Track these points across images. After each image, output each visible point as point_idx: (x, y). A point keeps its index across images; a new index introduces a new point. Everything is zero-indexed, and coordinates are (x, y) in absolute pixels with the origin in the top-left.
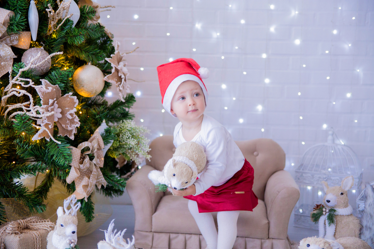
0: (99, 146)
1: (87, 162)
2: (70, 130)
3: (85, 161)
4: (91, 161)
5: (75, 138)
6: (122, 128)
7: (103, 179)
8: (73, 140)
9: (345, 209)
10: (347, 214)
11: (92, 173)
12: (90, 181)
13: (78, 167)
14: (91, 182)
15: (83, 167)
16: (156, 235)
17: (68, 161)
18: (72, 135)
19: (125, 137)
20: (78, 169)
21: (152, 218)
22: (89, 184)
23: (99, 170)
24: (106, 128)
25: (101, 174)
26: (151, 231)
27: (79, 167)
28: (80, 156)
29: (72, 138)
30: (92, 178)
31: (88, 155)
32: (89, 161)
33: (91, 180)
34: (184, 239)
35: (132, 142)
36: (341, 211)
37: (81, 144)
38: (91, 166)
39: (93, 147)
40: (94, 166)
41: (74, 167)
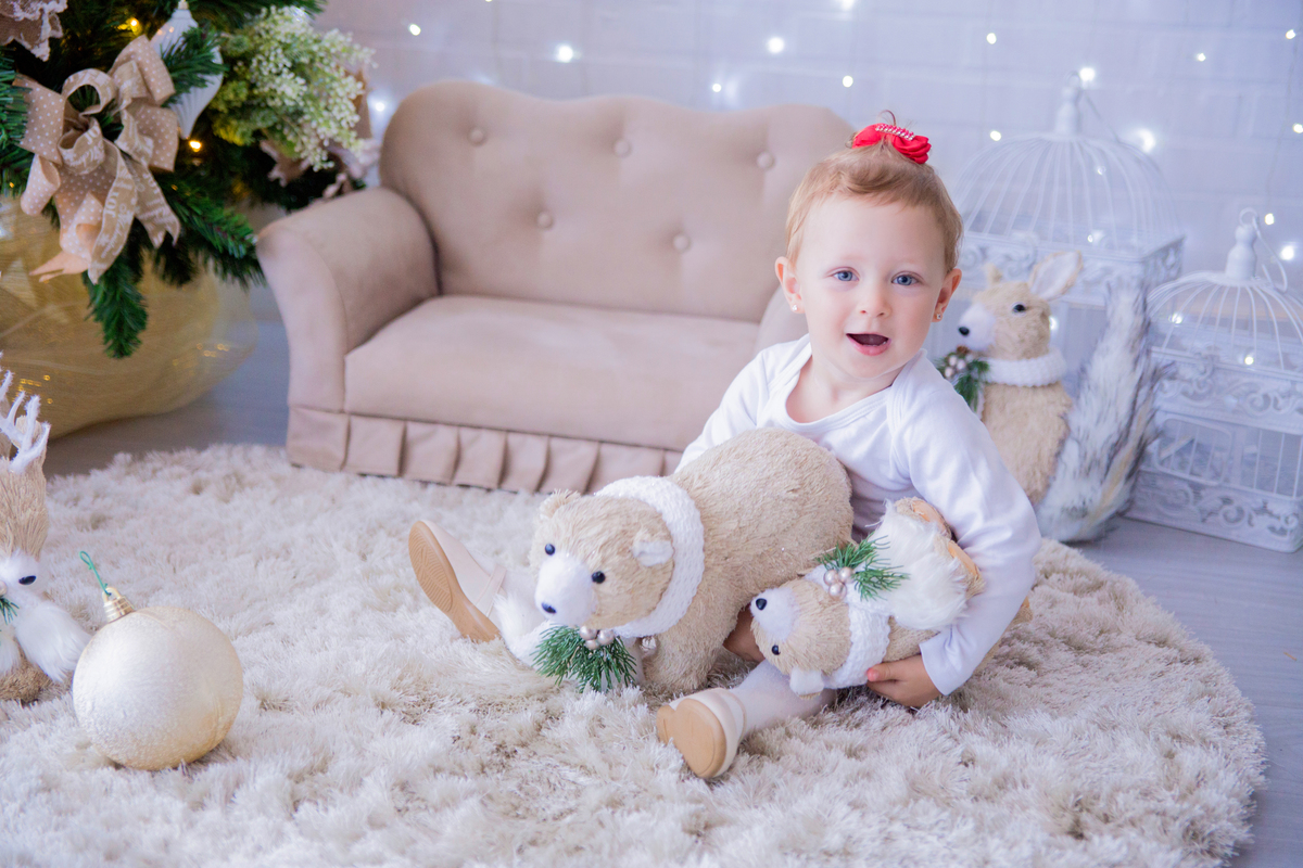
0: (149, 91)
1: (90, 141)
2: (22, 19)
3: (85, 140)
4: (109, 143)
5: (53, 55)
6: (265, 36)
7: (166, 209)
8: (45, 59)
9: (1024, 363)
11: (115, 184)
12: (105, 212)
13: (56, 158)
14: (108, 216)
15: (76, 159)
16: (360, 425)
17: (8, 131)
18: (42, 42)
19: (267, 68)
20: (56, 165)
21: (343, 366)
22: (100, 223)
23: (149, 176)
24: (186, 29)
25: (158, 190)
26: (342, 412)
27: (62, 157)
28: (60, 120)
29: (43, 52)
30: (113, 201)
31: (95, 116)
32: (101, 140)
33: (111, 207)
34: (452, 444)
36: (1004, 370)
37: (71, 78)
38: (111, 159)
39: (117, 92)
40: (121, 162)
41: (42, 159)
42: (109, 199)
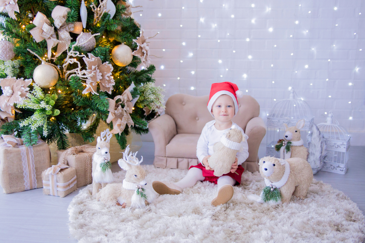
0: (129, 99)
1: (119, 109)
2: (108, 87)
4: (123, 109)
6: (146, 88)
7: (132, 121)
8: (111, 94)
9: (298, 141)
10: (299, 145)
11: (124, 116)
12: (122, 122)
13: (114, 112)
14: (123, 122)
15: (117, 112)
16: (169, 159)
17: (106, 108)
18: (110, 91)
19: (147, 94)
21: (165, 148)
22: (121, 124)
23: (129, 115)
24: (134, 87)
25: (130, 117)
26: (165, 157)
27: (115, 112)
28: (115, 105)
29: (110, 93)
31: (121, 104)
32: (121, 108)
34: (187, 162)
35: (152, 97)
36: (294, 143)
37: (116, 97)
38: (123, 112)
39: (124, 99)
40: (125, 112)
41: (111, 112)
42: (123, 119)
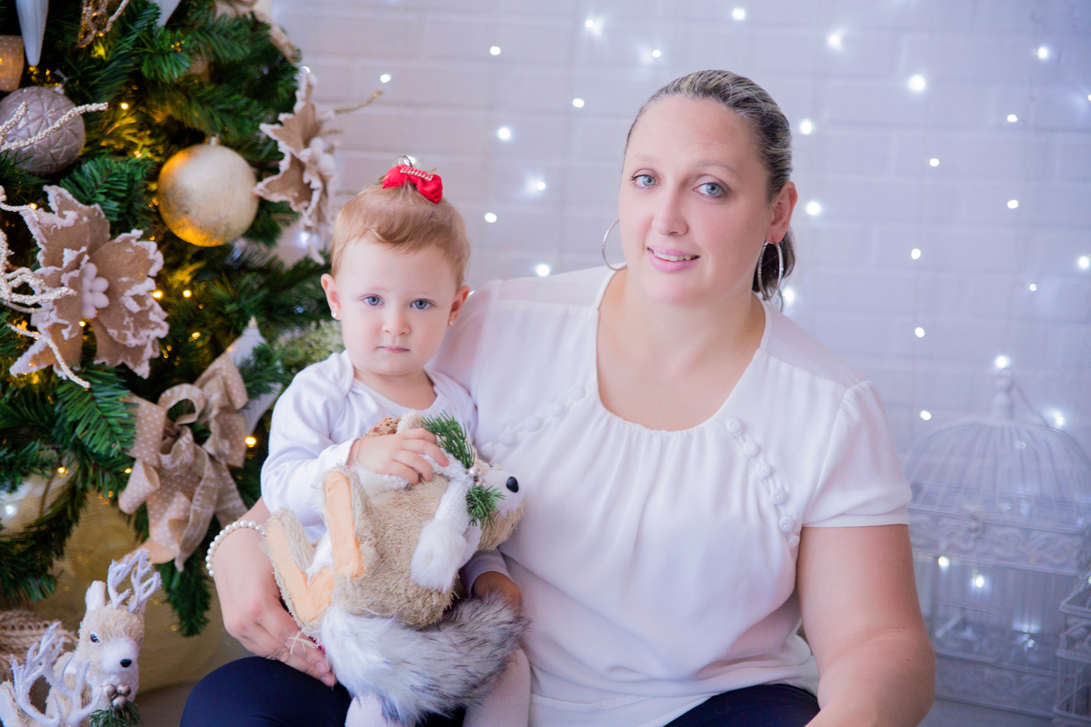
0: (230, 400)
1: (184, 446)
2: (133, 345)
3: (180, 445)
4: (198, 447)
5: (152, 372)
6: (315, 346)
7: (239, 502)
8: (146, 376)
11: (202, 482)
12: (193, 507)
13: (155, 463)
14: (195, 510)
15: (172, 463)
17: (122, 442)
18: (143, 362)
20: (155, 468)
22: (188, 517)
23: (227, 474)
24: (256, 345)
25: (234, 487)
27: (160, 461)
28: (161, 430)
29: (143, 371)
30: (199, 498)
31: (191, 425)
32: (193, 445)
33: (198, 503)
37: (168, 392)
38: (199, 461)
39: (207, 402)
40: (208, 464)
41: (145, 464)
42: (196, 496)
